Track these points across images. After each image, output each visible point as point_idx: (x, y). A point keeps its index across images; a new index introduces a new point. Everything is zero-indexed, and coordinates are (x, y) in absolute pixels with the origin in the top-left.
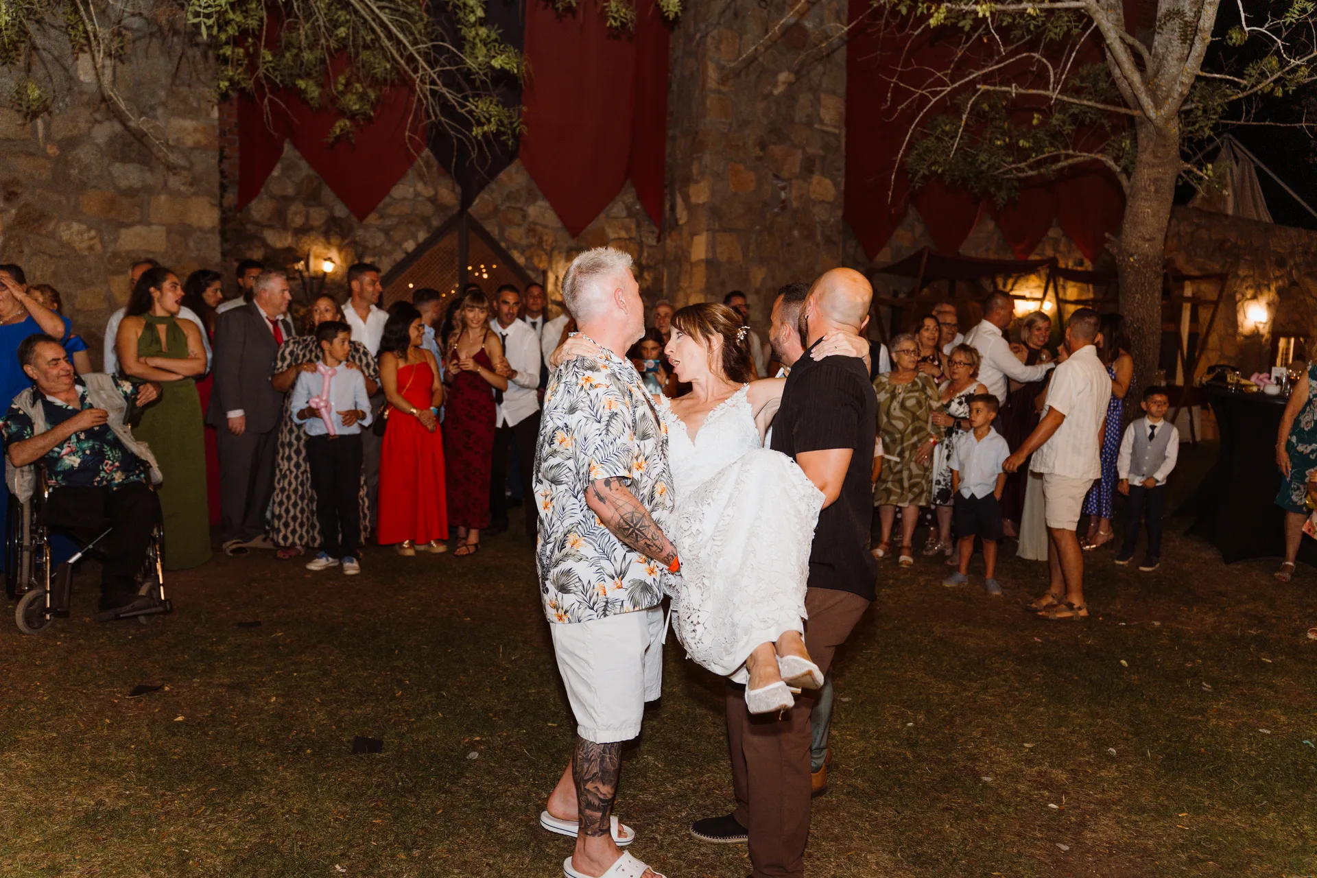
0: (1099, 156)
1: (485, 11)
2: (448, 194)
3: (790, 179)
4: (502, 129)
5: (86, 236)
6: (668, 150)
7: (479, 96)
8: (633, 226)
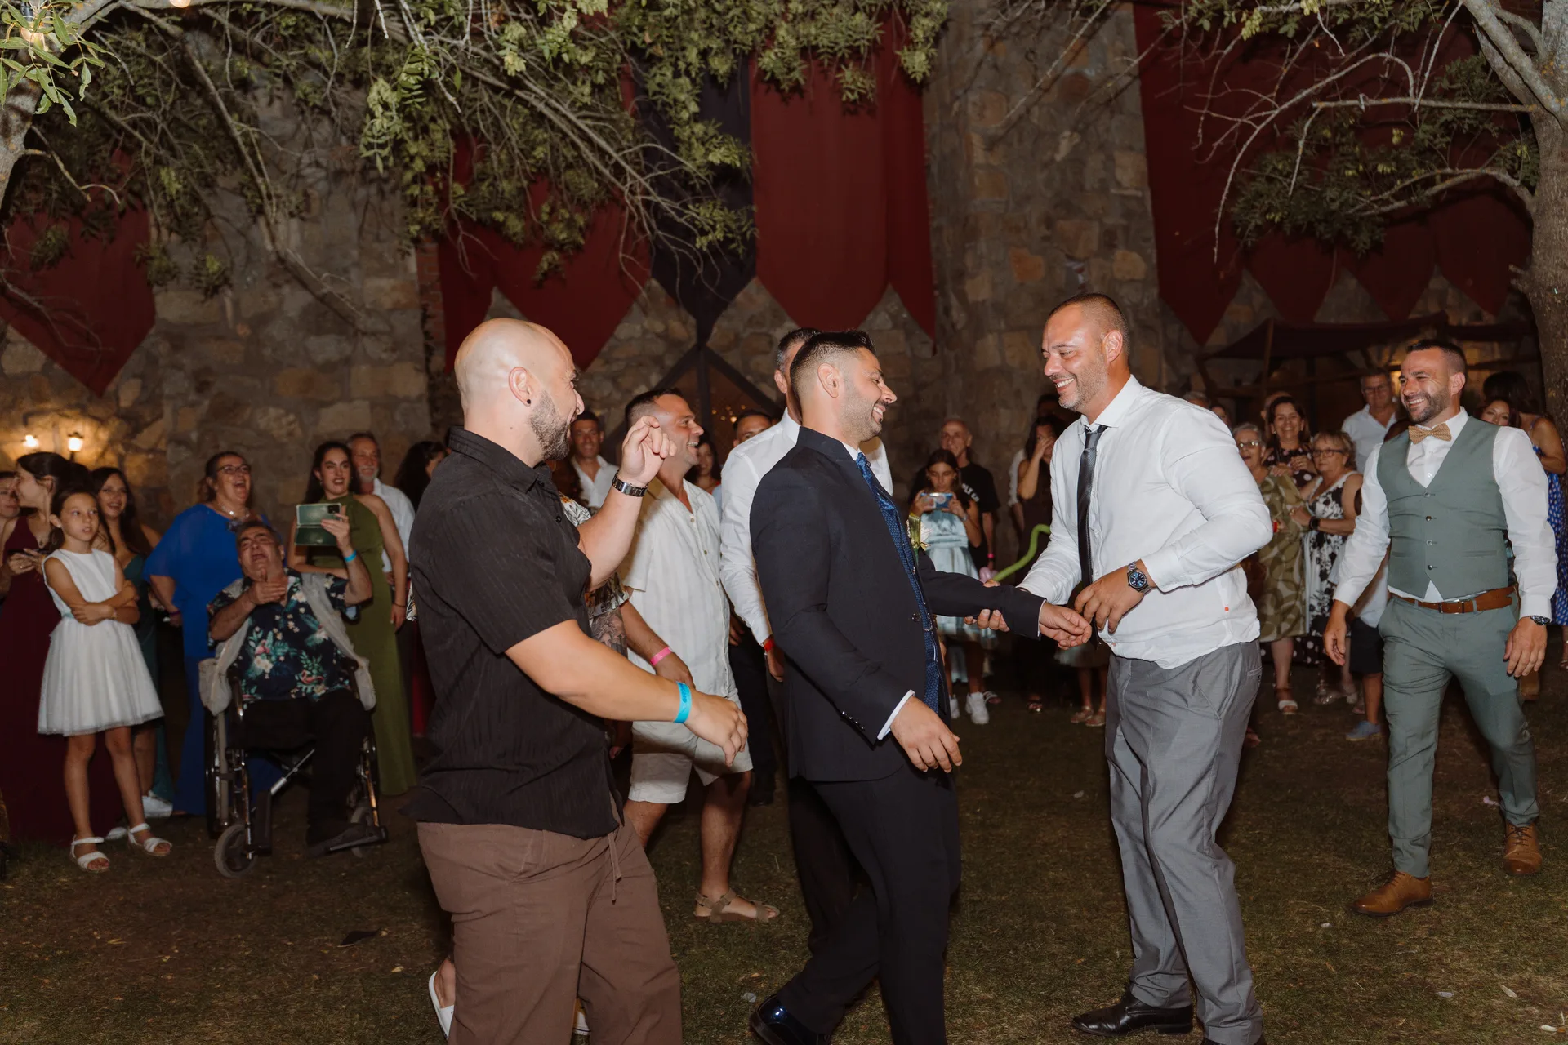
0: (1488, 171)
1: (699, 104)
2: (682, 327)
3: (1086, 259)
4: (730, 235)
5: (284, 421)
6: (934, 244)
7: (700, 201)
8: (902, 337)
